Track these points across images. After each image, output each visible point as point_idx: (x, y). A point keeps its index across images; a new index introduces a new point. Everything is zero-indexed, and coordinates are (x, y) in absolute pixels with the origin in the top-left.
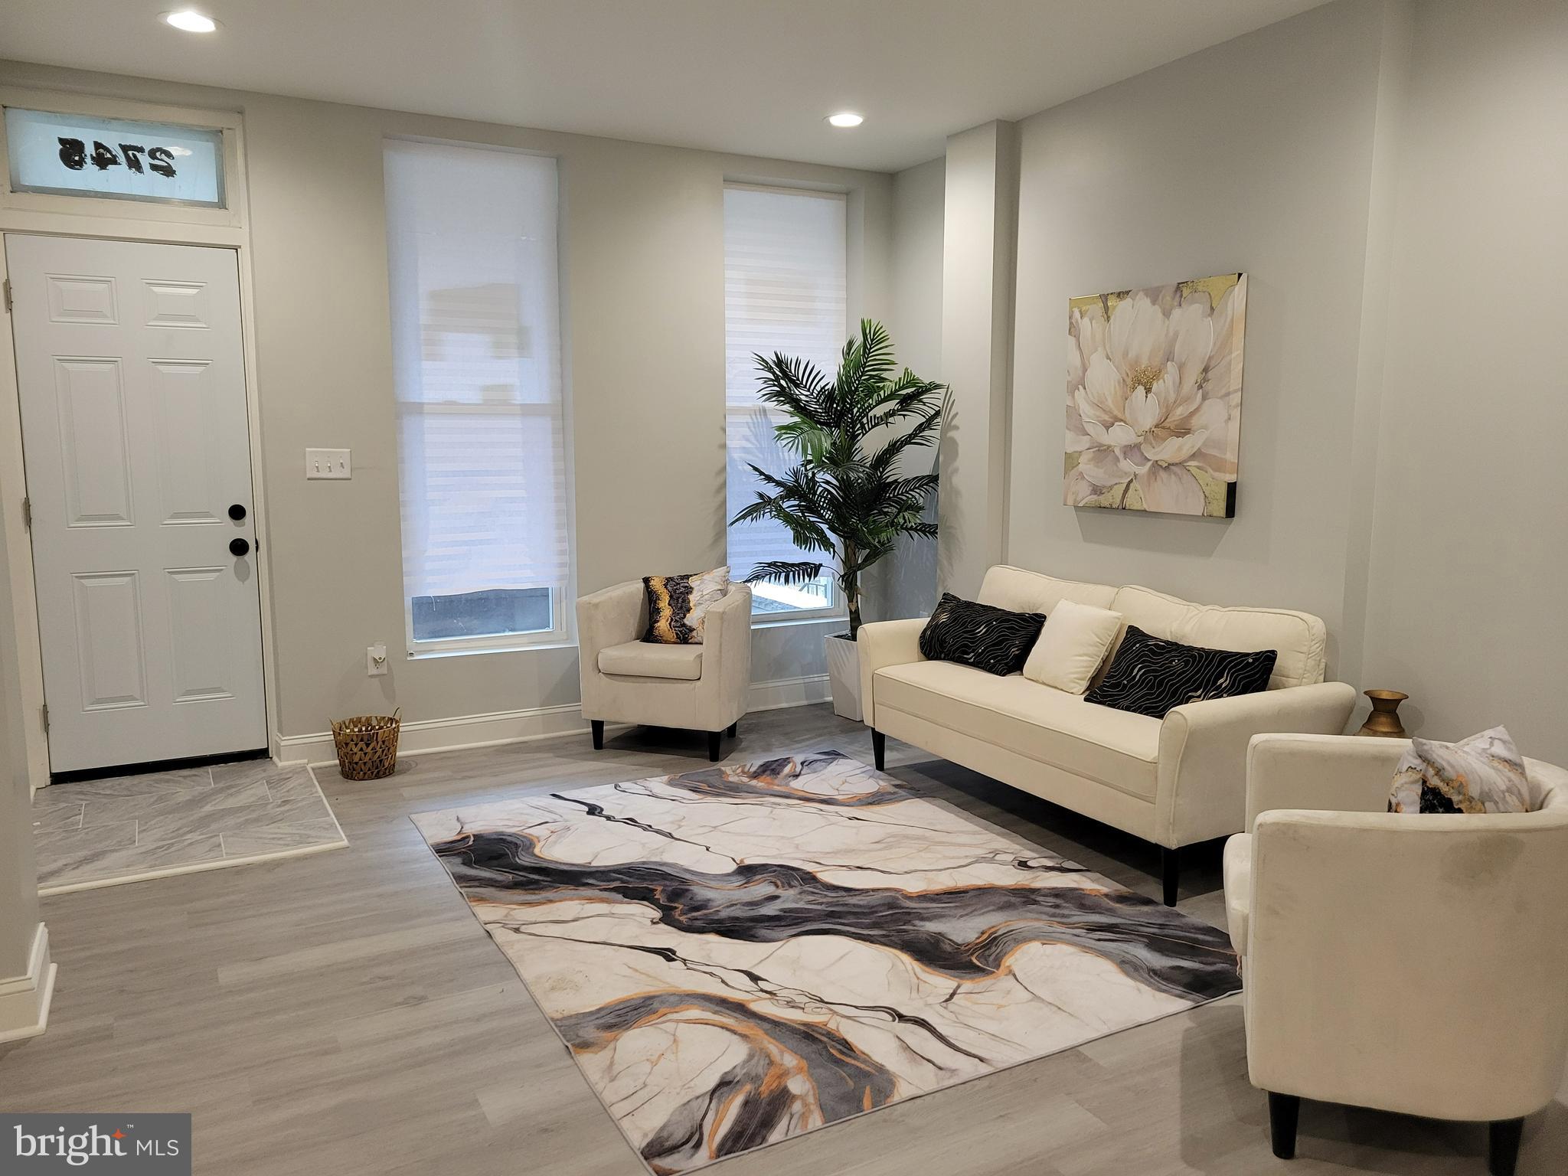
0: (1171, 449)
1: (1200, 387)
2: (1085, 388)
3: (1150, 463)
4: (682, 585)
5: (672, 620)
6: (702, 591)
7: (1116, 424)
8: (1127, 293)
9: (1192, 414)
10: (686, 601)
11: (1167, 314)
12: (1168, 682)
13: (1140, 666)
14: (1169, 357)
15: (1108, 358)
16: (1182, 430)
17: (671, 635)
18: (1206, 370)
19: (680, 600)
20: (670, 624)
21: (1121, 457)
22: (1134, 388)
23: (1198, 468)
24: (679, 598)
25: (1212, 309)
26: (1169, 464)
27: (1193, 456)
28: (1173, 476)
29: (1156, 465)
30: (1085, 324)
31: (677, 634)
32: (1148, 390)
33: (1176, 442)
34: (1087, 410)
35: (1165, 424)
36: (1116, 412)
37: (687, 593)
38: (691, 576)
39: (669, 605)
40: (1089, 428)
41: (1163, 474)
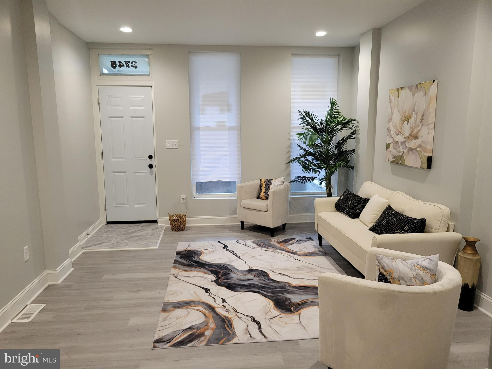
0: (413, 144)
1: (421, 122)
2: (392, 121)
3: (407, 148)
4: (269, 182)
5: (265, 192)
6: (274, 184)
7: (399, 134)
8: (404, 87)
9: (419, 131)
10: (269, 187)
11: (413, 95)
12: (391, 226)
13: (385, 220)
14: (413, 111)
15: (398, 111)
16: (416, 137)
17: (264, 197)
18: (423, 116)
19: (268, 187)
20: (264, 194)
21: (400, 146)
22: (404, 122)
23: (420, 151)
24: (267, 186)
25: (425, 93)
26: (413, 149)
27: (419, 147)
28: (413, 153)
29: (409, 149)
30: (393, 98)
31: (266, 197)
32: (408, 122)
33: (414, 141)
34: (392, 129)
35: (412, 135)
36: (400, 130)
37: (270, 185)
38: (273, 179)
39: (265, 188)
40: (393, 135)
41: (410, 152)
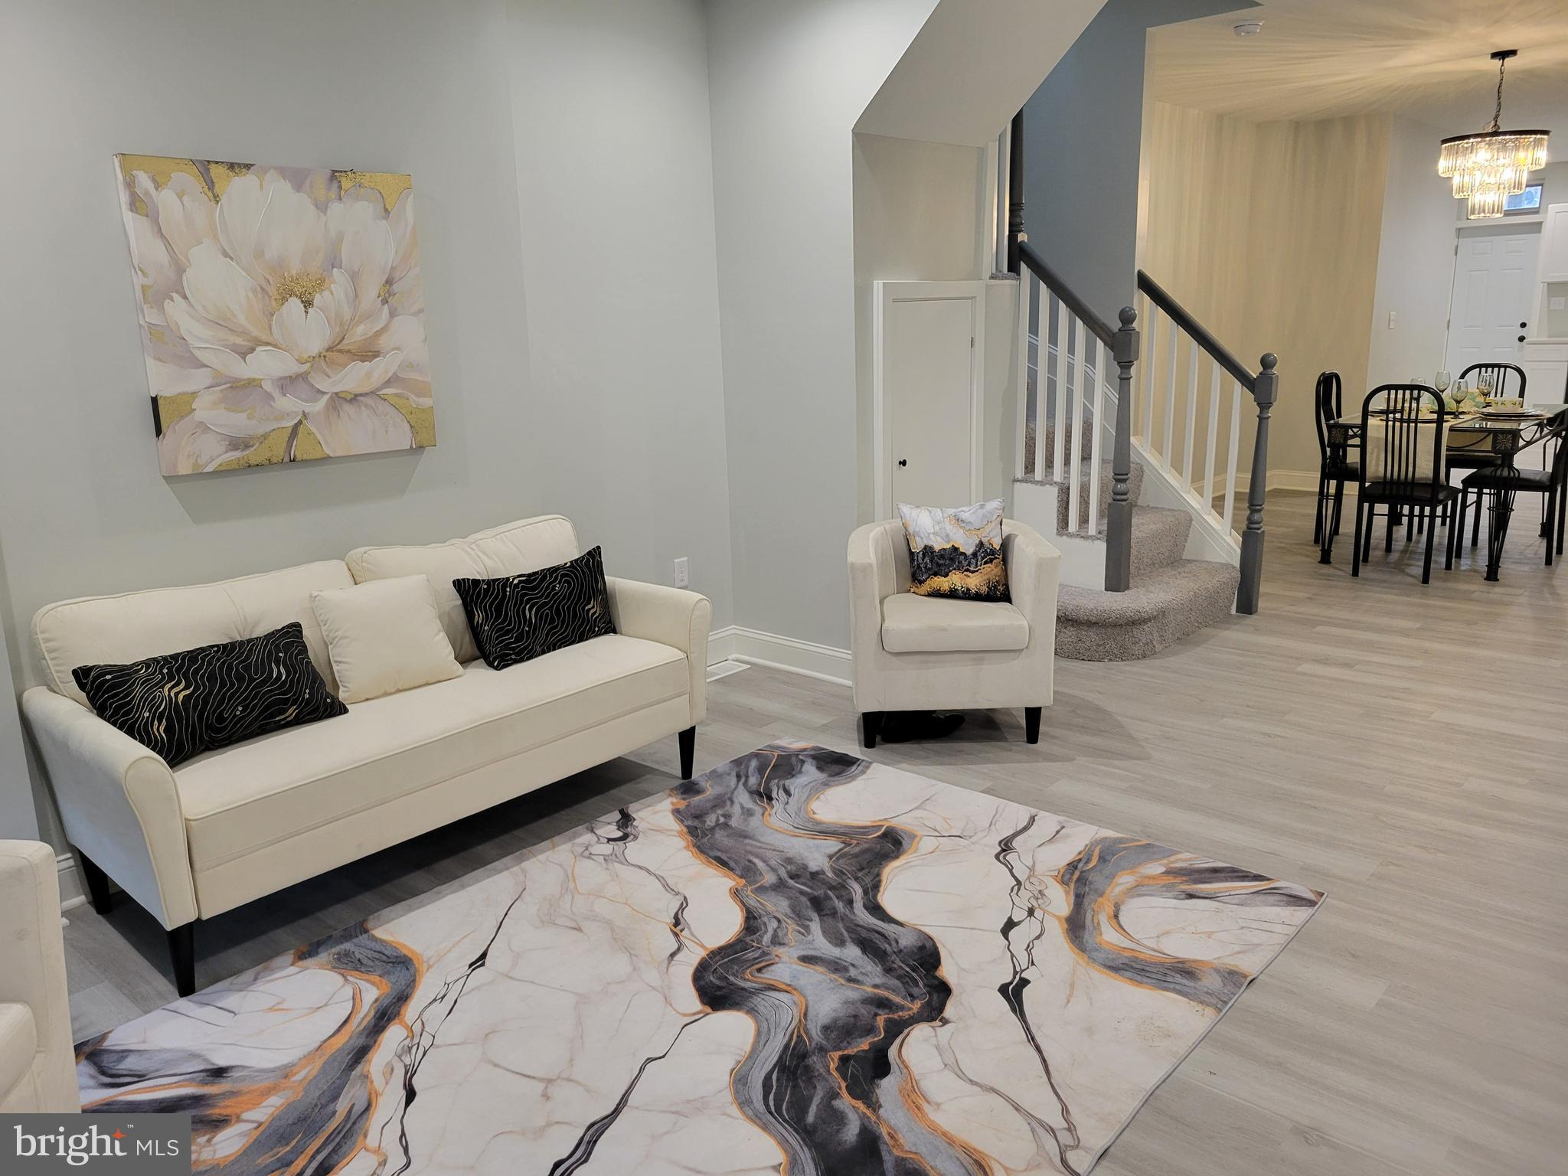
0: (354, 377)
1: (385, 301)
2: (185, 297)
3: (326, 398)
7: (259, 349)
8: (248, 166)
9: (379, 334)
11: (322, 207)
14: (334, 262)
15: (226, 255)
16: (368, 353)
18: (389, 282)
21: (276, 394)
22: (284, 300)
23: (396, 395)
25: (386, 210)
26: (356, 395)
27: (388, 383)
28: (363, 408)
29: (336, 399)
30: (166, 200)
32: (308, 304)
33: (361, 368)
34: (196, 332)
35: (343, 346)
36: (255, 333)
40: (204, 357)
41: (348, 408)
